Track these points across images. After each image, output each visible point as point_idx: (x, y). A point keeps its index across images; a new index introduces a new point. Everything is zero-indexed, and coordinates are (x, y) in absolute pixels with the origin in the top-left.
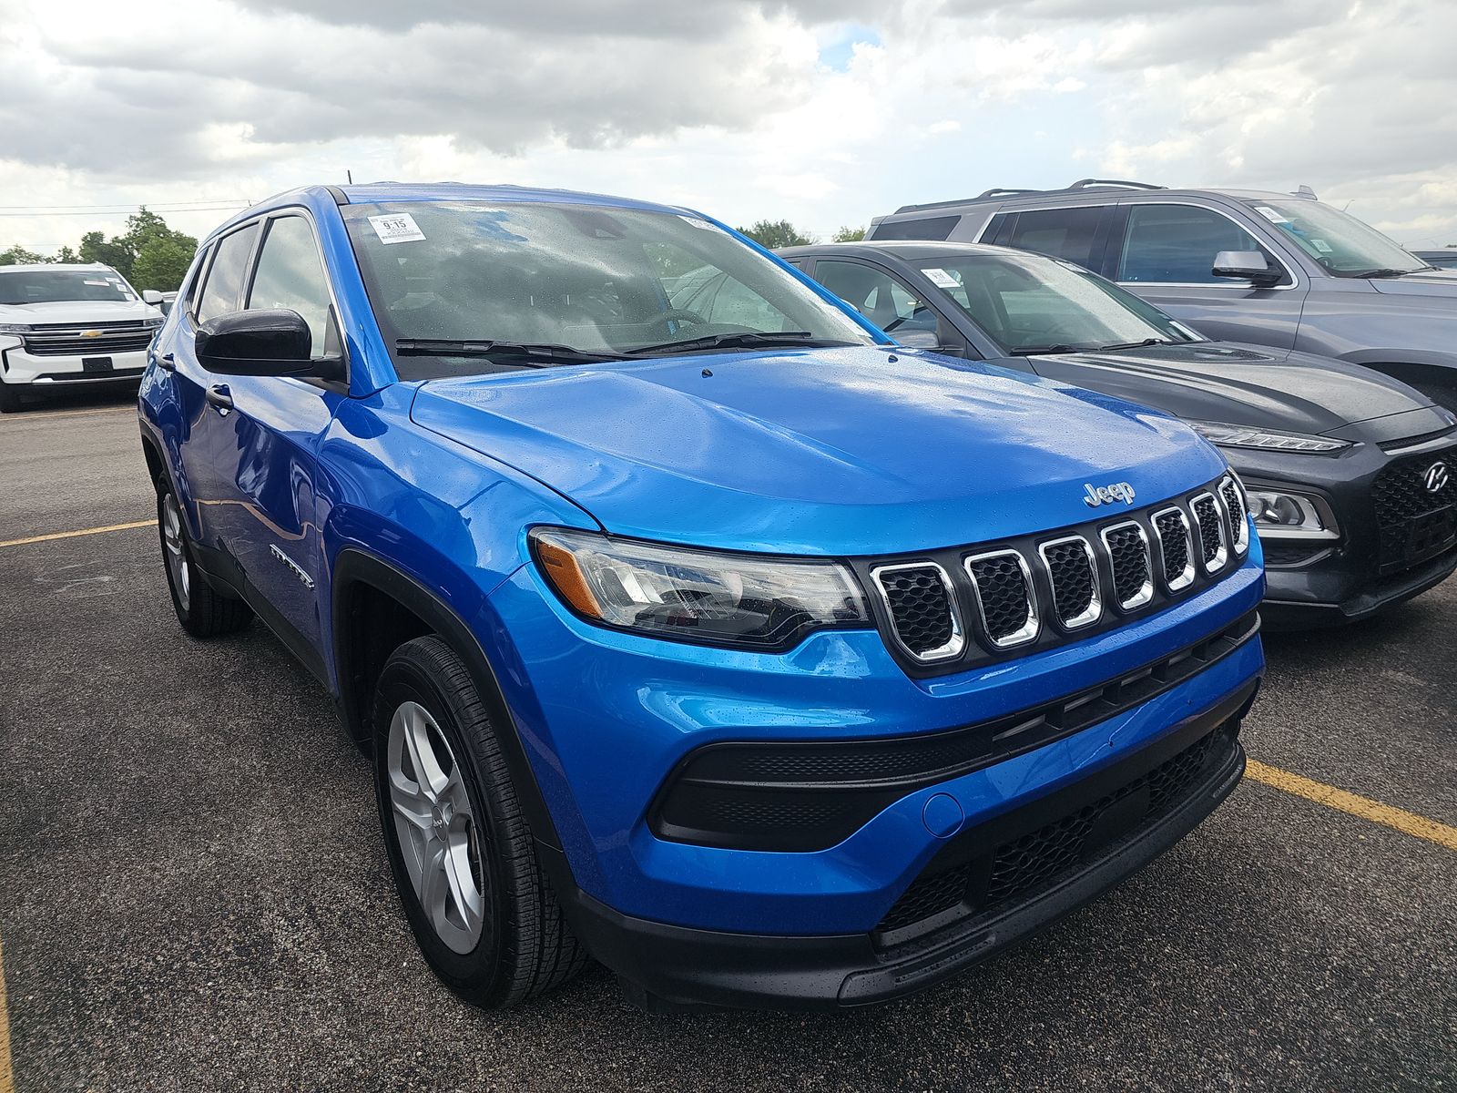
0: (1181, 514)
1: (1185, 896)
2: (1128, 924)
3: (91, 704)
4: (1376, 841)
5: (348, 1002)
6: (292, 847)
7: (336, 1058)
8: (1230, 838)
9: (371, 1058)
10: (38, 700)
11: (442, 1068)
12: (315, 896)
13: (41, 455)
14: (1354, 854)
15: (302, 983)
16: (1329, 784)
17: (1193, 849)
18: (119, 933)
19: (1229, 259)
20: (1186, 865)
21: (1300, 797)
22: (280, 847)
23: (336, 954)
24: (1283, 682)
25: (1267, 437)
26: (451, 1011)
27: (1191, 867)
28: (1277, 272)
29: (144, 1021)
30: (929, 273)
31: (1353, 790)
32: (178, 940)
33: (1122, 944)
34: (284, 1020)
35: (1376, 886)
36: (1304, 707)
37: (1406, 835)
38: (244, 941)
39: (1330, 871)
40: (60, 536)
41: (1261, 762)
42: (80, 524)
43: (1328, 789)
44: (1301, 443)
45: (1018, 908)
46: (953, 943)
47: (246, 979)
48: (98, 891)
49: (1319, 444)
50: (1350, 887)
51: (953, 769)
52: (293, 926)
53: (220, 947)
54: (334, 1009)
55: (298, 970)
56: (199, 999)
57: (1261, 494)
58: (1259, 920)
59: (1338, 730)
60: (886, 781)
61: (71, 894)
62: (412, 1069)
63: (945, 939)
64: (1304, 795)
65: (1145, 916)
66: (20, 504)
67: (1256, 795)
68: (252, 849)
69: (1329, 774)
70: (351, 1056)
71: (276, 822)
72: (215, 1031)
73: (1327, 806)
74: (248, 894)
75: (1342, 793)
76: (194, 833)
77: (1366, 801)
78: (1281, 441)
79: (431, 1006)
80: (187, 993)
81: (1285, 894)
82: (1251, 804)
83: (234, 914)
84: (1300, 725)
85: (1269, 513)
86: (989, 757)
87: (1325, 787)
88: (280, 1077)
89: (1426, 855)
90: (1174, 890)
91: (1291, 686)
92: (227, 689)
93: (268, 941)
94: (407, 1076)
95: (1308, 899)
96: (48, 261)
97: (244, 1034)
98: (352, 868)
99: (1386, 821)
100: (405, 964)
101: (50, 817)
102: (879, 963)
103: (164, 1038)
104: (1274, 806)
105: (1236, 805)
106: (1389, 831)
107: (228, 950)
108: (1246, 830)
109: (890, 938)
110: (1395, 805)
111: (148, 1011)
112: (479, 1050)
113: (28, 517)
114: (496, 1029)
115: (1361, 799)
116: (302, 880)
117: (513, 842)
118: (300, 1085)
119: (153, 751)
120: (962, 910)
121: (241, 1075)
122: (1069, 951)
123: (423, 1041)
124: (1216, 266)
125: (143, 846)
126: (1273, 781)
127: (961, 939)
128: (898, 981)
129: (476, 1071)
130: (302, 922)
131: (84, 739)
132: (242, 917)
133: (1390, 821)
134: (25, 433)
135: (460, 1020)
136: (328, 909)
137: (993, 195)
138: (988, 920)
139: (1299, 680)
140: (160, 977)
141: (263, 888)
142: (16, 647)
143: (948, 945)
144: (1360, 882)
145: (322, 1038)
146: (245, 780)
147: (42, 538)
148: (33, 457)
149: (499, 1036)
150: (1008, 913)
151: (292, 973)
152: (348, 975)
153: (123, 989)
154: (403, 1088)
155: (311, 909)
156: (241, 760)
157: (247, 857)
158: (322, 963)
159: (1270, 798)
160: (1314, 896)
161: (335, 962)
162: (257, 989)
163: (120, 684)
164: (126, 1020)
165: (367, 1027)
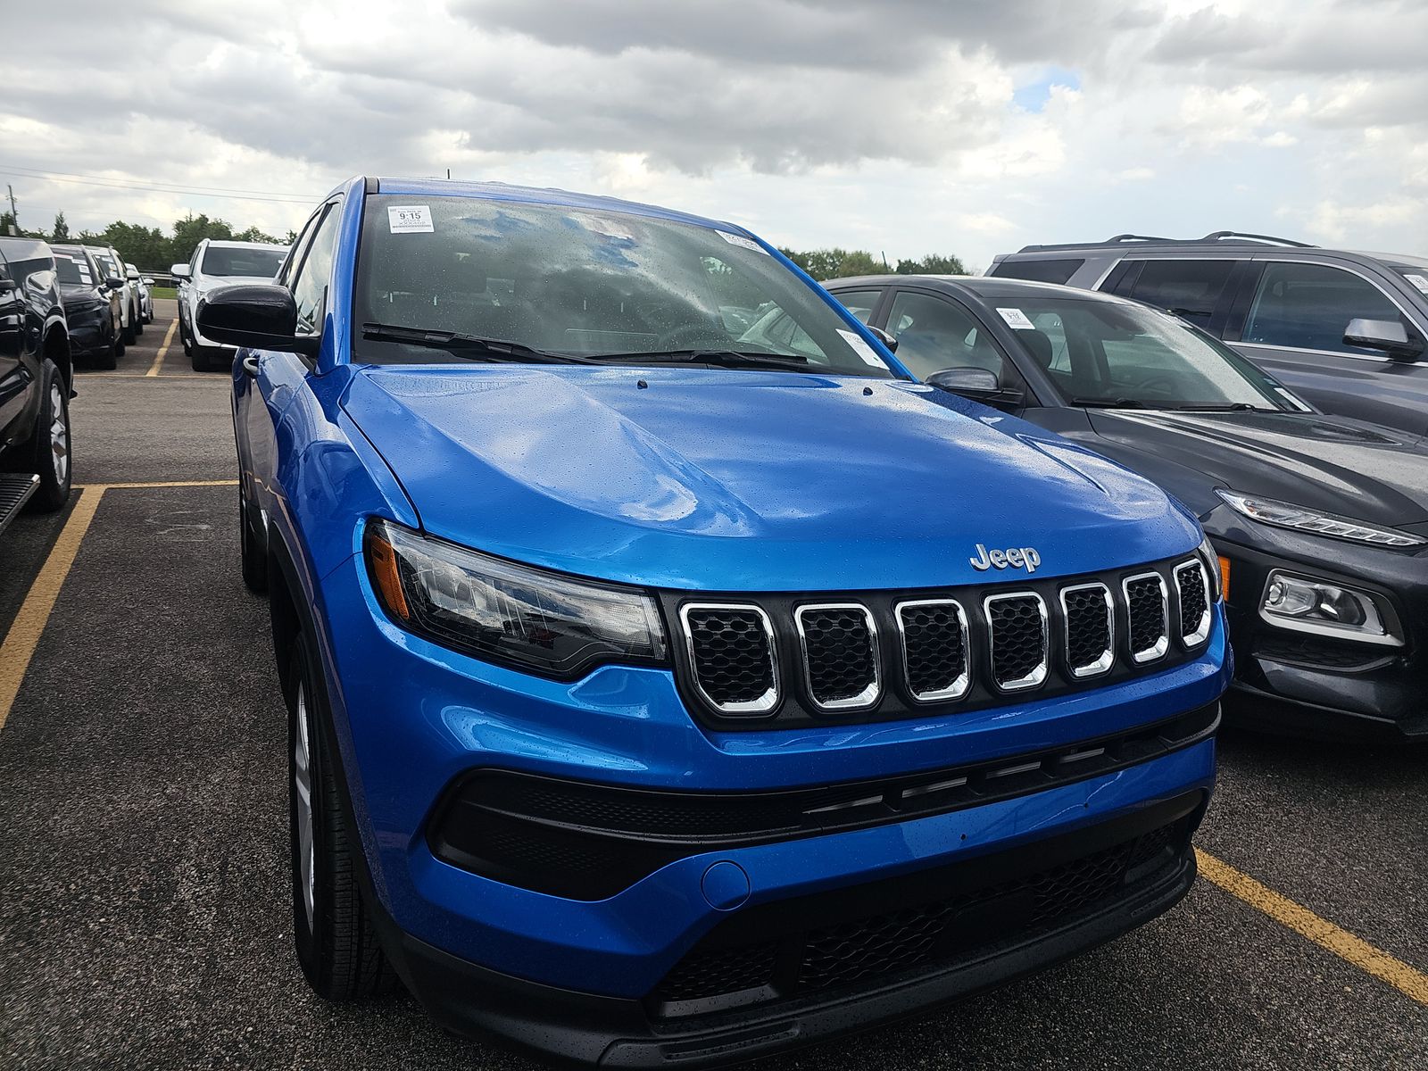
0: (1105, 591)
1: (1110, 1019)
2: (1031, 1038)
3: (136, 639)
4: (1364, 997)
5: (211, 964)
6: (238, 801)
7: (175, 1017)
8: (1190, 963)
9: (205, 1024)
10: (94, 628)
11: (264, 1048)
12: (234, 853)
13: (207, 411)
14: (1330, 1007)
15: (180, 937)
16: (1333, 921)
17: (1142, 968)
18: (51, 856)
19: (1364, 328)
20: (1126, 984)
21: (1293, 930)
22: (227, 800)
23: (224, 914)
24: (1325, 797)
25: (1331, 523)
26: (299, 992)
27: (1131, 987)
28: (1418, 347)
29: (29, 944)
30: (1003, 312)
31: (1360, 934)
32: (97, 872)
33: (1015, 1060)
34: (148, 969)
35: (1342, 1049)
36: (1339, 829)
37: (1403, 996)
38: (150, 885)
39: (1294, 1022)
40: (186, 484)
41: (1262, 883)
42: (207, 476)
43: (1330, 926)
44: (1370, 534)
45: (837, 1002)
46: (745, 1027)
47: (135, 921)
48: (54, 813)
49: (1392, 538)
50: (1310, 1046)
51: (747, 836)
52: (201, 878)
53: (128, 886)
54: (196, 967)
55: (184, 922)
56: (87, 932)
57: (1317, 586)
58: (1185, 1062)
59: (1368, 862)
60: (664, 838)
61: (29, 812)
62: (236, 1043)
63: (738, 1021)
64: (1297, 929)
65: (1055, 1033)
66: (168, 452)
67: (1240, 920)
68: (202, 798)
69: (1337, 909)
70: (188, 1018)
71: (237, 774)
72: (84, 967)
73: (1320, 947)
74: (177, 840)
75: (1345, 934)
76: (161, 772)
77: (1370, 948)
78: (1348, 529)
79: (284, 984)
80: (78, 924)
81: (1228, 1039)
82: (1231, 928)
83: (156, 856)
84: (1326, 848)
85: (1324, 606)
86: (795, 829)
87: (1326, 924)
88: (117, 1025)
89: (1419, 1024)
90: (1100, 1010)
91: (1333, 803)
92: (256, 642)
93: (172, 887)
94: (228, 1049)
95: (1254, 1049)
96: (276, 242)
97: (106, 976)
98: (279, 831)
99: (1386, 976)
100: (281, 936)
101: (49, 737)
102: (651, 1035)
103: (38, 964)
104: (1257, 935)
105: (1212, 927)
106: (1384, 987)
107: (134, 890)
108: (1213, 957)
109: (673, 1009)
110: (1404, 959)
111: (38, 935)
112: (306, 1037)
113: (167, 463)
114: (332, 1020)
115: (1364, 945)
116: (230, 835)
117: (337, 835)
118: (130, 1036)
119: (164, 690)
120: (768, 992)
121: (85, 1015)
122: (952, 1055)
123: (260, 1017)
124: (1348, 333)
125: (111, 778)
126: (1267, 907)
127: (755, 1025)
128: (669, 1057)
129: (293, 1059)
130: (210, 876)
131: (113, 671)
132: (162, 861)
133: (1391, 977)
134: (204, 390)
135: (303, 1003)
136: (239, 868)
137: (1122, 241)
138: (797, 1008)
139: (1345, 798)
140: (63, 905)
141: (192, 837)
142: (100, 578)
143: (739, 1028)
144: (1324, 1041)
145: (171, 994)
146: (230, 731)
147: (170, 484)
148: (199, 412)
149: (332, 1027)
150: (822, 1006)
151: (177, 925)
152: (225, 937)
153: (27, 910)
154: (218, 1061)
155: (224, 865)
156: (234, 711)
157: (194, 804)
158: (207, 921)
159: (1256, 925)
160: (1262, 1048)
161: (219, 921)
162: (140, 933)
163: (169, 624)
164: (16, 940)
165: (217, 991)
